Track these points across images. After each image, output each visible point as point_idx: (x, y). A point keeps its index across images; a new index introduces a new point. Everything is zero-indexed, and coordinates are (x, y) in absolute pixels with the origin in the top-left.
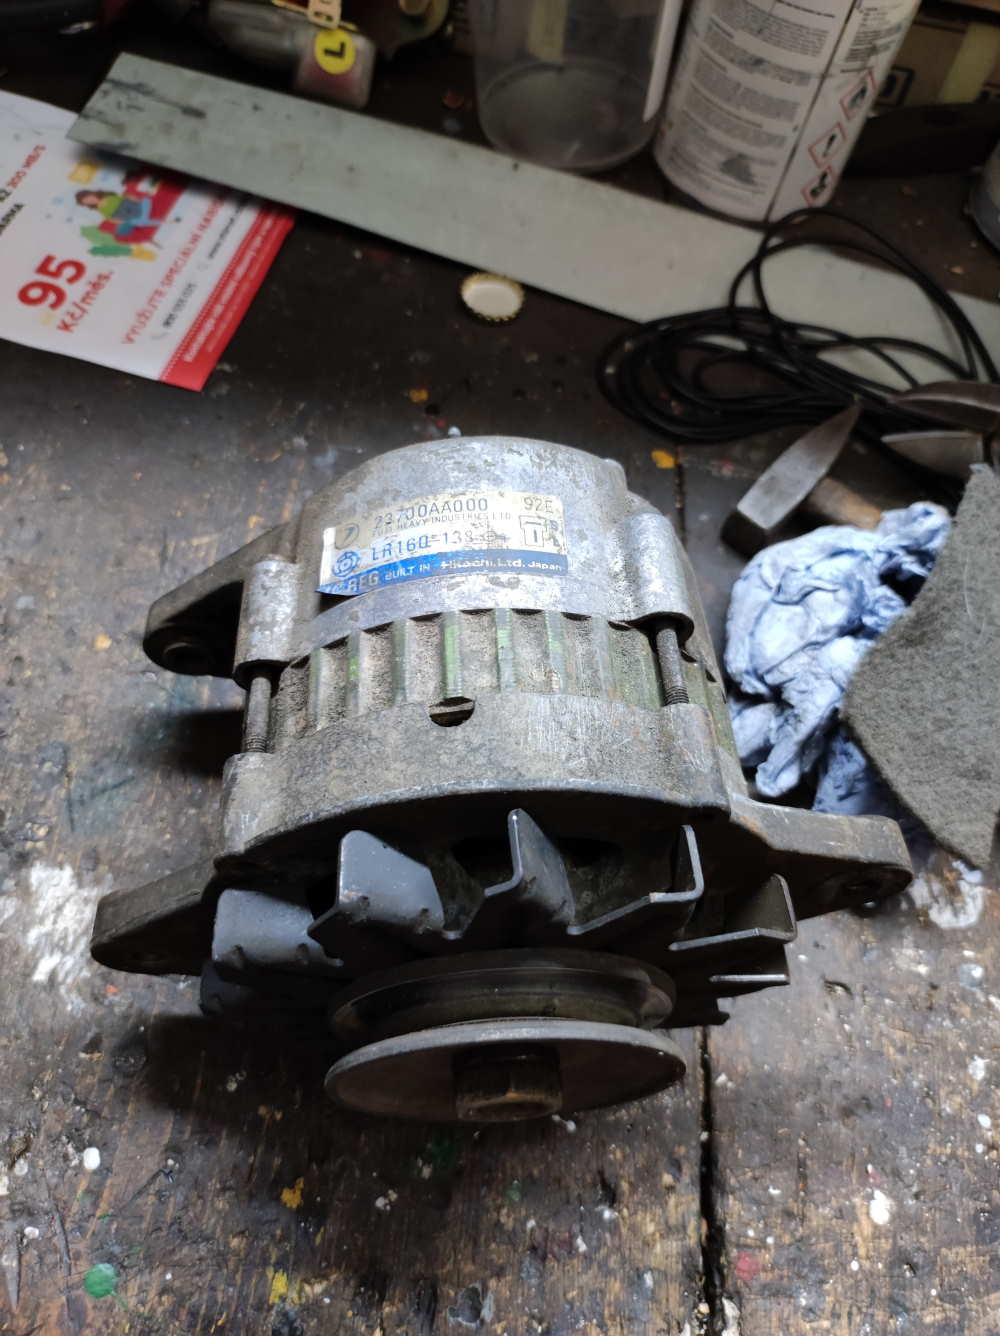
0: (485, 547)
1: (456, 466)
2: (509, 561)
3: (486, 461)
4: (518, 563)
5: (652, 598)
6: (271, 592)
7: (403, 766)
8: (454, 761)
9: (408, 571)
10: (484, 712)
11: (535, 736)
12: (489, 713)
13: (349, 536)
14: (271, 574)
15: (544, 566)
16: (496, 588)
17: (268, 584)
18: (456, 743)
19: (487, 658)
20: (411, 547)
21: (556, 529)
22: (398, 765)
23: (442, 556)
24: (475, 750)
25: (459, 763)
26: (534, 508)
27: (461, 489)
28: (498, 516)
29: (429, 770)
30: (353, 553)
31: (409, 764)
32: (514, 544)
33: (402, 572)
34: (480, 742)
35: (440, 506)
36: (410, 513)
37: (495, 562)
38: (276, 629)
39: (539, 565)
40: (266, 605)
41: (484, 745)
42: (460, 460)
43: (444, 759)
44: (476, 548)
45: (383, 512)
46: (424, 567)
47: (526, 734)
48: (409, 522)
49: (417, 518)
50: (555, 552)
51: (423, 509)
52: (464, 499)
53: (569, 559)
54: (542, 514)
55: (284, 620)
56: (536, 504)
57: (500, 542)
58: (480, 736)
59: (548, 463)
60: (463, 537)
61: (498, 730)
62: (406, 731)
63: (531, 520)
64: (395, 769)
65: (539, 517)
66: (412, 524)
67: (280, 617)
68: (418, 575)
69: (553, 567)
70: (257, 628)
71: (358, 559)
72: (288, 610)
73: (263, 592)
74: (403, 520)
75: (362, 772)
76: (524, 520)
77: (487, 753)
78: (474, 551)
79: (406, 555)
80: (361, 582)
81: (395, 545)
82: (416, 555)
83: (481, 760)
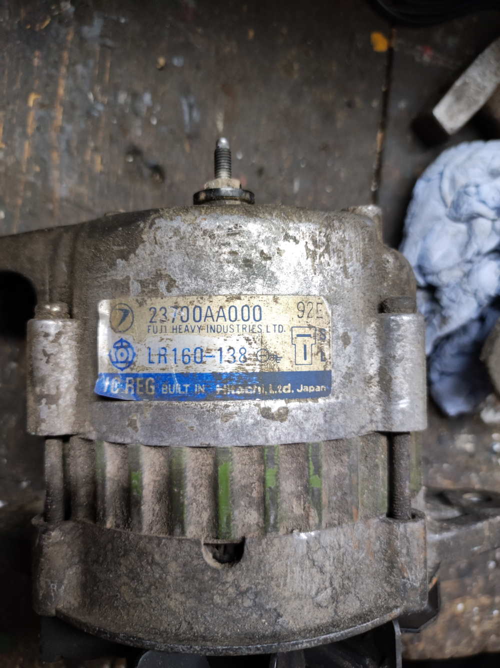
0: (258, 370)
1: (231, 258)
2: (279, 387)
3: (262, 253)
4: (287, 389)
5: (400, 416)
6: (52, 360)
7: (182, 598)
8: (226, 602)
9: (183, 389)
10: (252, 557)
11: (292, 578)
12: (256, 558)
13: (123, 319)
14: (51, 338)
15: (311, 389)
16: (268, 422)
17: (49, 350)
18: (228, 585)
19: (255, 494)
20: (186, 359)
21: (324, 340)
22: (178, 596)
23: (216, 377)
24: (242, 594)
25: (229, 604)
26: (305, 315)
27: (236, 291)
28: (271, 329)
29: (204, 608)
30: (129, 345)
31: (187, 598)
32: (285, 366)
33: (177, 386)
34: (248, 585)
35: (215, 310)
36: (184, 313)
37: (267, 389)
38: (61, 401)
39: (306, 389)
40: (50, 375)
41: (251, 588)
42: (236, 248)
43: (217, 599)
44: (249, 369)
45: (157, 303)
46: (200, 388)
47: (286, 576)
48: (184, 325)
49: (191, 322)
50: (322, 369)
51: (197, 310)
52: (238, 304)
53: (333, 374)
54: (312, 322)
55: (67, 389)
56: (307, 310)
57: (272, 362)
58: (247, 580)
59: (322, 250)
60: (238, 355)
61: (262, 574)
62: (184, 565)
63: (301, 331)
64: (176, 599)
65: (310, 327)
66: (187, 330)
67: (64, 387)
68: (192, 396)
69: (319, 389)
70: (44, 401)
71: (134, 355)
72: (70, 377)
73: (45, 359)
74: (178, 322)
75: (148, 591)
76: (297, 331)
77: (252, 597)
78: (247, 373)
79: (181, 369)
80: (139, 386)
81: (169, 351)
82: (192, 371)
83: (248, 603)
